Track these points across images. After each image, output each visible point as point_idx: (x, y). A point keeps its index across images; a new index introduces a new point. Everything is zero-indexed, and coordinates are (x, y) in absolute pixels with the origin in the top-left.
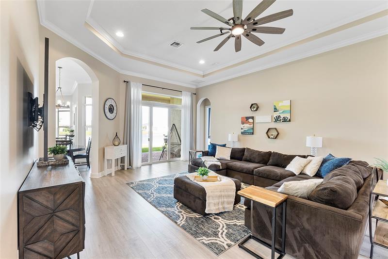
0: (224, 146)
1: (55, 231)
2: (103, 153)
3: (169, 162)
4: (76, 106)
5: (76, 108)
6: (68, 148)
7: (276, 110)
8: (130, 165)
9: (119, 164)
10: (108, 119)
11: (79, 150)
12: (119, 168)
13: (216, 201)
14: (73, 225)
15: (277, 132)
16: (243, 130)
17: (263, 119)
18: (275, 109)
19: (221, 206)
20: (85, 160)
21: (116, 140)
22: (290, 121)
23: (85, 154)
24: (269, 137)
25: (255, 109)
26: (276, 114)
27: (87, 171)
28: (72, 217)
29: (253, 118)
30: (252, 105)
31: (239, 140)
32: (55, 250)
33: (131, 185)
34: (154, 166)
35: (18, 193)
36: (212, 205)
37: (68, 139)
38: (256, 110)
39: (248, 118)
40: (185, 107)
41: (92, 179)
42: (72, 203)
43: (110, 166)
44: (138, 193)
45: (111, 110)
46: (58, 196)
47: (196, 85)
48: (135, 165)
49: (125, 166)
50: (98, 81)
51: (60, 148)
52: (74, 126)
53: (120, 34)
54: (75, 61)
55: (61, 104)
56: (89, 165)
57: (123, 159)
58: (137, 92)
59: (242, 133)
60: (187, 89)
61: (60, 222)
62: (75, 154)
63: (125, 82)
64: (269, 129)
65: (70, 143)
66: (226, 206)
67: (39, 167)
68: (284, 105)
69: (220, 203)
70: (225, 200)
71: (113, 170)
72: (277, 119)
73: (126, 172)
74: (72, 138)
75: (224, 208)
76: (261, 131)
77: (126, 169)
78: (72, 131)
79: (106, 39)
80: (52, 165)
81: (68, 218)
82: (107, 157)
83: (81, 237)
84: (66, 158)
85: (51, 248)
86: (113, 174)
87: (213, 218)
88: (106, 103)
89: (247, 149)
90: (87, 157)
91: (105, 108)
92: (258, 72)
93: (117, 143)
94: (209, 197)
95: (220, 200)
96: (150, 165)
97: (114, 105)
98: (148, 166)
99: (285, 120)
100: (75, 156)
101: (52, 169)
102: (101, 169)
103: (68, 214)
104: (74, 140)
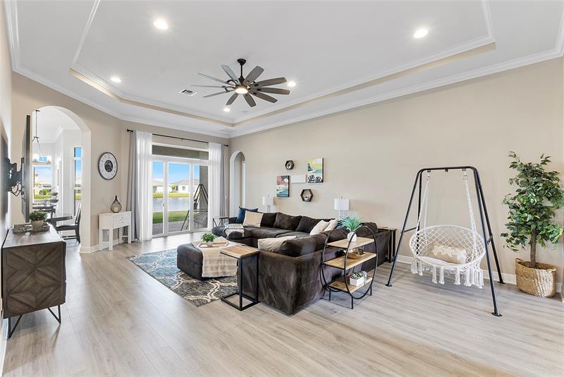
0: (256, 211)
1: (36, 283)
2: (96, 221)
3: (192, 233)
4: (60, 160)
5: (60, 162)
6: (49, 216)
7: (310, 169)
8: (136, 237)
9: (121, 236)
10: (105, 179)
11: (65, 219)
12: (121, 241)
13: (215, 264)
14: (54, 279)
15: (311, 193)
16: (278, 192)
17: (299, 179)
18: (309, 167)
19: (220, 271)
20: (73, 232)
21: (115, 206)
22: (322, 181)
23: (74, 225)
24: (304, 200)
25: (290, 167)
26: (310, 174)
27: (76, 246)
28: (53, 272)
29: (289, 177)
30: (287, 162)
31: (275, 203)
32: (36, 301)
33: (132, 259)
34: (169, 238)
35: (2, 249)
36: (209, 269)
37: (48, 206)
38: (292, 168)
39: (283, 178)
40: (213, 163)
41: (81, 254)
42: (53, 259)
43: (106, 238)
44: (138, 266)
45: (109, 167)
46: (39, 253)
47: (228, 135)
48: (142, 237)
49: (128, 238)
50: (90, 132)
51: (39, 214)
52: (58, 187)
53: (116, 80)
54: (61, 110)
55: (38, 159)
56: (78, 240)
57: (125, 229)
58: (144, 145)
59: (278, 196)
60: (217, 140)
61: (41, 277)
62: (59, 224)
63: (128, 131)
64: (304, 191)
65: (52, 210)
66: (227, 270)
67: (14, 233)
68: (317, 163)
69: (219, 268)
70: (226, 264)
71: (111, 243)
72: (311, 179)
73: (130, 246)
74: (55, 204)
75: (224, 273)
76: (296, 193)
77: (130, 241)
78: (55, 194)
79: (98, 85)
80: (30, 231)
81: (48, 273)
82: (102, 227)
83: (62, 291)
84: (46, 225)
85: (33, 298)
86: (111, 248)
87: (210, 283)
88: (101, 159)
89: (280, 214)
90: (77, 228)
91: (100, 165)
92: (295, 124)
93: (116, 209)
94: (206, 261)
95: (220, 264)
96: (165, 237)
97: (113, 160)
98: (162, 239)
99: (318, 181)
100: (60, 227)
101: (30, 235)
102: (95, 242)
103: (48, 270)
104: (57, 207)
